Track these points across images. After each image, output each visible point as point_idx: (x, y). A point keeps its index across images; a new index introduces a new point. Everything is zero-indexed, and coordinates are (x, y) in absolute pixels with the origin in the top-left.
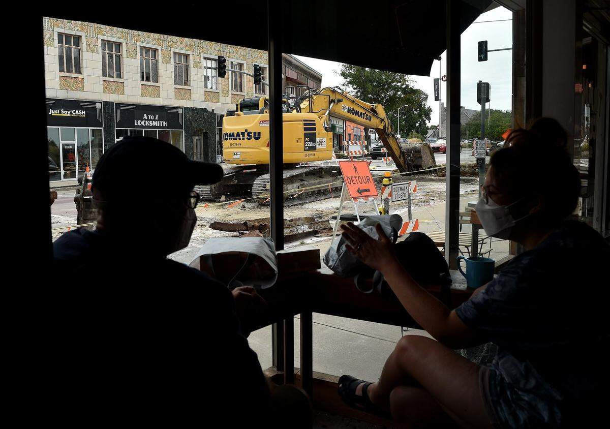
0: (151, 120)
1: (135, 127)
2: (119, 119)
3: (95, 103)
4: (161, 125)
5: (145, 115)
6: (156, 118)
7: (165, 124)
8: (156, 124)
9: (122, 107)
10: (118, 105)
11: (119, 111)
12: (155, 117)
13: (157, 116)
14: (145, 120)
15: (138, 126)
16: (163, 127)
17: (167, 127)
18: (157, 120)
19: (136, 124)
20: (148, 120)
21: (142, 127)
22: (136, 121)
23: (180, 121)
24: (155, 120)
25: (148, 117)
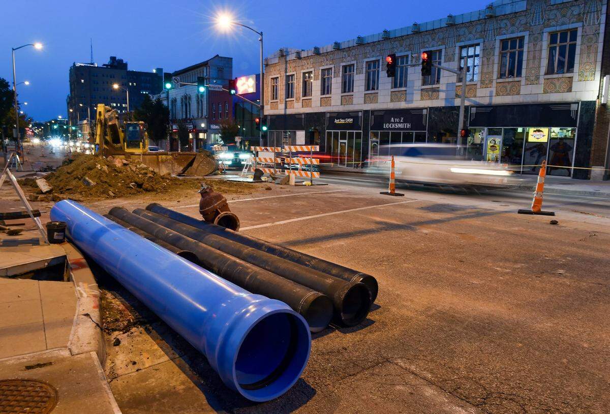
0: (397, 122)
1: (383, 129)
2: (373, 123)
3: (358, 112)
4: (405, 127)
5: (392, 119)
6: (402, 121)
7: (409, 126)
8: (401, 126)
9: (376, 114)
10: (373, 112)
11: (373, 116)
12: (400, 119)
13: (402, 119)
14: (392, 123)
15: (386, 129)
16: (407, 129)
17: (411, 129)
18: (403, 123)
19: (384, 127)
20: (394, 123)
21: (389, 129)
22: (384, 124)
23: (424, 122)
24: (400, 123)
25: (394, 120)
